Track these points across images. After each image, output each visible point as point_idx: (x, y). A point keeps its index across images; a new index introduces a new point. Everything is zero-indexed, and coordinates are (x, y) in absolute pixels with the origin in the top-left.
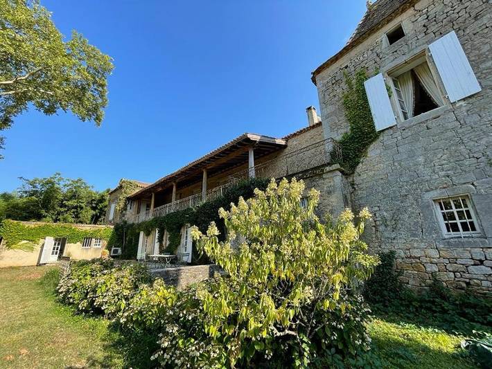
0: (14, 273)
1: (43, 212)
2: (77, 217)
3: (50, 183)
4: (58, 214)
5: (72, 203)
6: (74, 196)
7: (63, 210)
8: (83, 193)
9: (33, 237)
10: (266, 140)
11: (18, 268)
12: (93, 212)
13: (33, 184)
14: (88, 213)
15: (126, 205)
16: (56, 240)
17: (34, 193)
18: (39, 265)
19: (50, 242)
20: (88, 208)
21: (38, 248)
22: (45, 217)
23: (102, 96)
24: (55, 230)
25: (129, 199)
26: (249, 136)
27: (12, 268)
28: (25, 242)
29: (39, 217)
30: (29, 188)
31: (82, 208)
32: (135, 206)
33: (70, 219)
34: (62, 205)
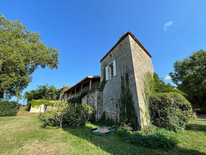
0: (34, 114)
1: (43, 96)
2: (52, 98)
3: (44, 87)
4: (47, 97)
5: (50, 93)
6: (51, 91)
7: (48, 95)
8: (53, 90)
9: (39, 104)
10: (94, 77)
11: (35, 113)
12: (57, 96)
13: (40, 87)
14: (55, 96)
15: (64, 94)
16: (45, 105)
17: (40, 90)
18: (40, 112)
19: (43, 106)
20: (55, 95)
21: (40, 107)
22: (43, 98)
23: (57, 61)
24: (44, 102)
25: (65, 92)
26: (88, 77)
27: (33, 113)
28: (37, 106)
29: (41, 98)
30: (39, 88)
31: (53, 95)
32: (67, 94)
33: (50, 98)
34: (48, 94)
